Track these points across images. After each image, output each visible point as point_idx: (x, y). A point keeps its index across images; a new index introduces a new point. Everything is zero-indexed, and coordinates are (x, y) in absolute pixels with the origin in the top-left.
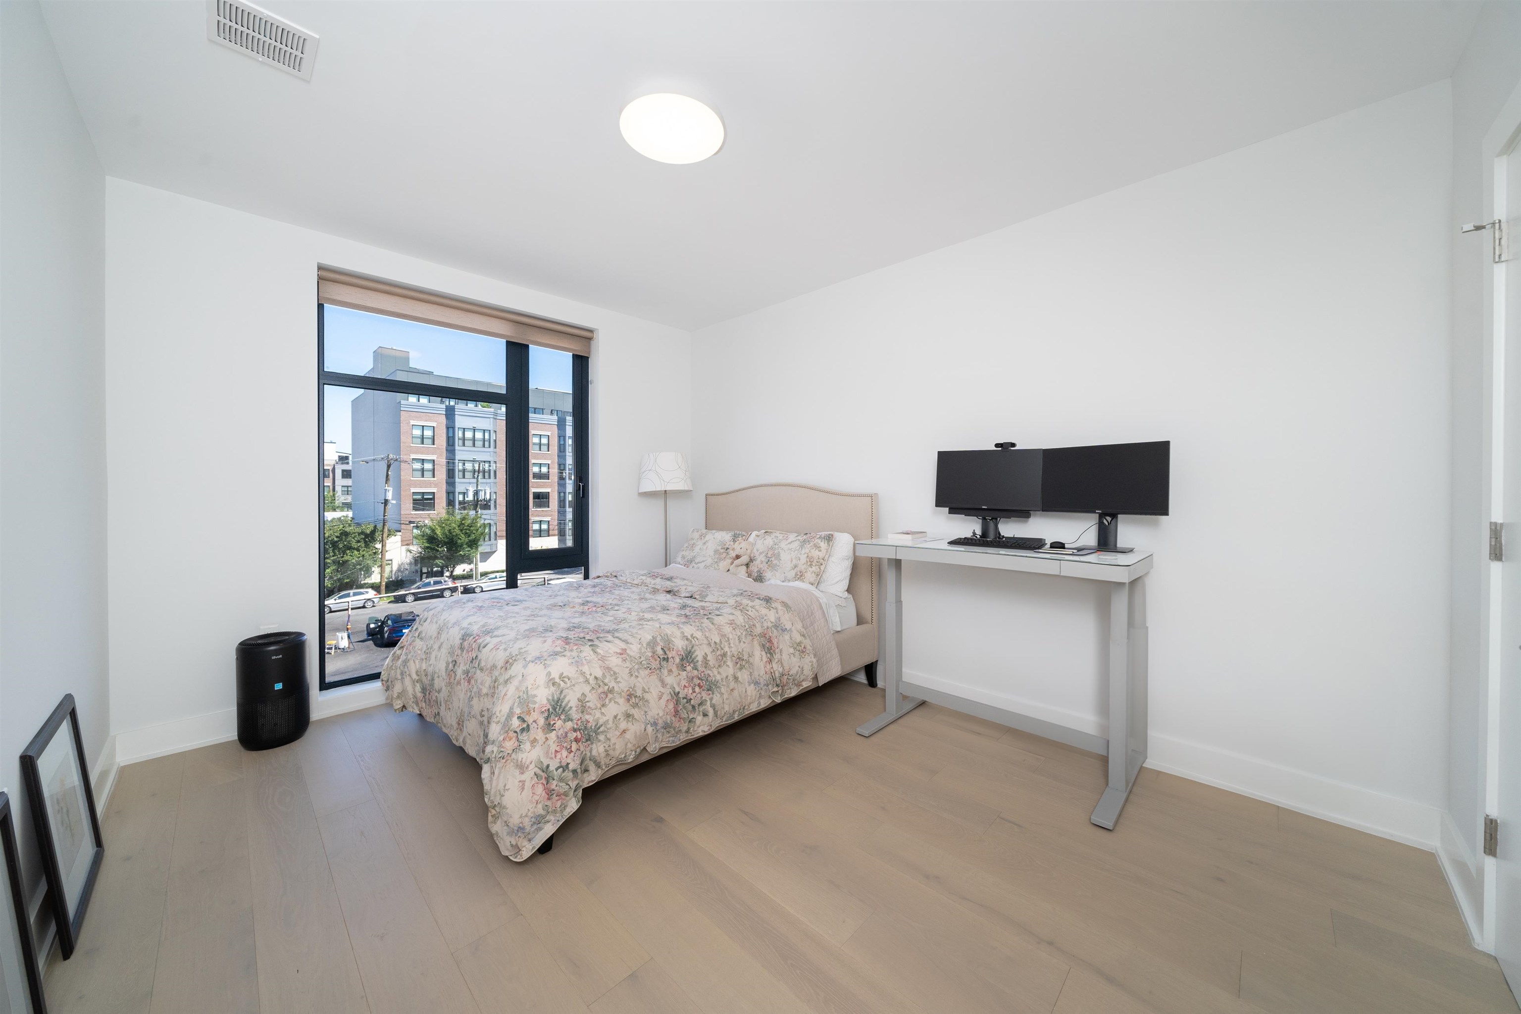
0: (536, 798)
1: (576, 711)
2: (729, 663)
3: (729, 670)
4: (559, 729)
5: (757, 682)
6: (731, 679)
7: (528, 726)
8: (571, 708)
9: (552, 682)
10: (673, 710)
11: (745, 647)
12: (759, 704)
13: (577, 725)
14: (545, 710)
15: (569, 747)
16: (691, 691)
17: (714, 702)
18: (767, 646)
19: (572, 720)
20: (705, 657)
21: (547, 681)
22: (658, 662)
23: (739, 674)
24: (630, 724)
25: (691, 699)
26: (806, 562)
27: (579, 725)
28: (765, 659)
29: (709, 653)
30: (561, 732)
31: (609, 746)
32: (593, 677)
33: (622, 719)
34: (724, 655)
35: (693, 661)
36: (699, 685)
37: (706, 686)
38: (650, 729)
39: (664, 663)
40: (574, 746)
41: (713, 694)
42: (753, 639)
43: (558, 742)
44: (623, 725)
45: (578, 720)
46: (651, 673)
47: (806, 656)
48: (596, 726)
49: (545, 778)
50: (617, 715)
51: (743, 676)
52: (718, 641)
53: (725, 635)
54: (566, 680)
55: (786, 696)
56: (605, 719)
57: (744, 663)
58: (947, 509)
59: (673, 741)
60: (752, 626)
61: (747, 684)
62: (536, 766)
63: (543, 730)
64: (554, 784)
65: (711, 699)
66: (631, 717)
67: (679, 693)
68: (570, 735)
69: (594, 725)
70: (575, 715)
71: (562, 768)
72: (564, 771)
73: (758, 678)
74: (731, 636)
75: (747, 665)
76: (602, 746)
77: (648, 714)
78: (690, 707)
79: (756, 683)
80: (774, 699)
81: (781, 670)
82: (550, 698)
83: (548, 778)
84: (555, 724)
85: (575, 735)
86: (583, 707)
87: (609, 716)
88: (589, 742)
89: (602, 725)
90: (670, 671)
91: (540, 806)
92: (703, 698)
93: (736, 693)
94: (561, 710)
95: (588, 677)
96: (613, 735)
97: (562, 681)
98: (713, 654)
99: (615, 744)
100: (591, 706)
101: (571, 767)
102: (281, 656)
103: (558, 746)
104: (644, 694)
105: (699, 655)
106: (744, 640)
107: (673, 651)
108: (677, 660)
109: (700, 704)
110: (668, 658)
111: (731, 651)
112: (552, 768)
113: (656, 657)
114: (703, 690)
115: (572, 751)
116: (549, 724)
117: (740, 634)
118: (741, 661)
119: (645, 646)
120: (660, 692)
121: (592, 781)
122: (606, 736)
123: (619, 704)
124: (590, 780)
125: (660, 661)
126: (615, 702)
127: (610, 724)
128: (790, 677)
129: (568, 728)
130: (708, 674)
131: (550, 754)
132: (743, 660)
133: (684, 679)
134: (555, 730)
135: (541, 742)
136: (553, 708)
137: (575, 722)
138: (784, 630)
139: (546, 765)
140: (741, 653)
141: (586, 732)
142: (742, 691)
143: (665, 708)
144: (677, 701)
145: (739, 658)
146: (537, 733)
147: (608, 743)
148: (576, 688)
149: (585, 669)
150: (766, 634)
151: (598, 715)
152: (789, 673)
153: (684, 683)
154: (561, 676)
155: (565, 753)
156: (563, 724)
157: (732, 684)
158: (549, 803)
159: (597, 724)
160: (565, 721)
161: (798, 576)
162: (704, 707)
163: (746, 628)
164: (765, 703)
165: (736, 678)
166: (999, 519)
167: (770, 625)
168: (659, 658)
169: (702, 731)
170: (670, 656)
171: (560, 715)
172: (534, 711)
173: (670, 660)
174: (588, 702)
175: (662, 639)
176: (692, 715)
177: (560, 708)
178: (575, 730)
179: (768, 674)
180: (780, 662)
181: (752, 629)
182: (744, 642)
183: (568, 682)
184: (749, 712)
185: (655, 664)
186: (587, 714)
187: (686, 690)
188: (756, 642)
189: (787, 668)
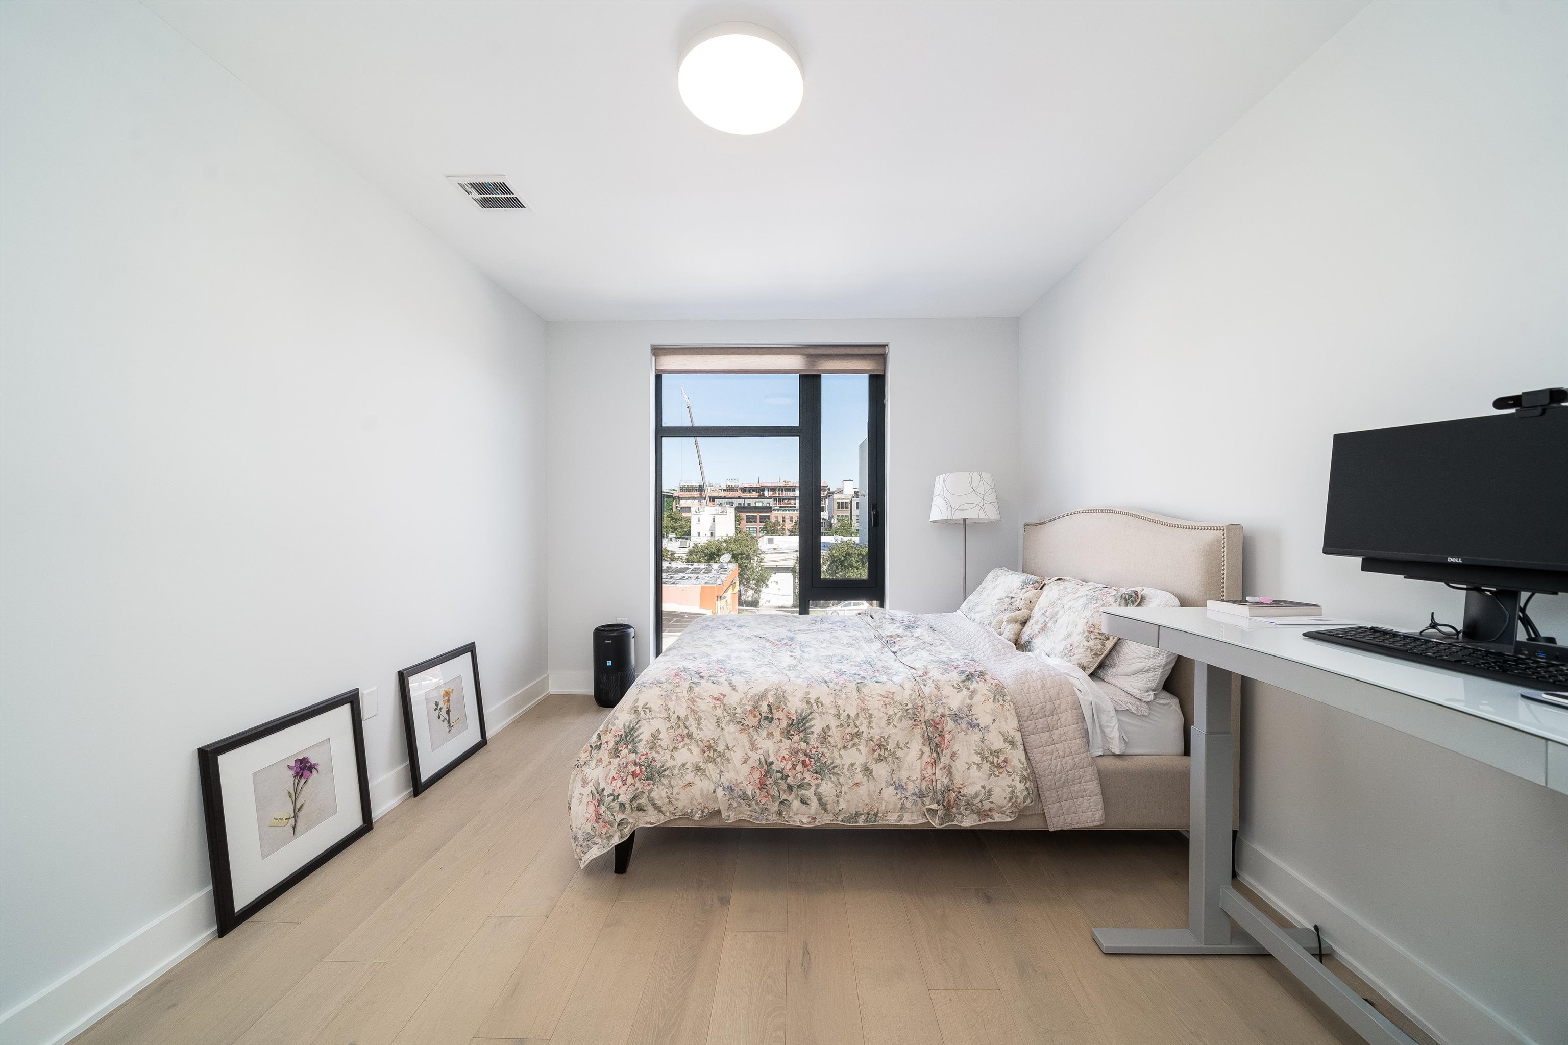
0: (588, 816)
1: (645, 745)
2: (862, 747)
3: (858, 756)
4: (623, 758)
5: (902, 786)
6: (859, 770)
7: (601, 744)
8: (641, 740)
9: (635, 709)
10: (758, 781)
11: (897, 733)
12: (901, 818)
13: (640, 759)
14: (618, 735)
15: (624, 779)
16: (789, 766)
17: (820, 790)
18: (936, 740)
19: (637, 753)
20: (826, 730)
21: (632, 707)
22: (757, 719)
23: (875, 767)
24: (698, 778)
25: (788, 776)
26: (1082, 631)
27: (642, 760)
28: (926, 758)
29: (833, 727)
30: (623, 761)
31: (672, 794)
32: (676, 715)
33: (690, 770)
34: (858, 735)
35: (805, 730)
36: (804, 763)
37: (814, 767)
38: (720, 793)
39: (765, 723)
40: (630, 780)
41: (822, 779)
42: (915, 725)
43: (618, 770)
44: (690, 777)
45: (643, 755)
46: (742, 730)
47: (1004, 775)
48: (661, 767)
49: (598, 799)
50: (686, 763)
51: (881, 770)
52: (853, 715)
53: (868, 709)
54: (647, 711)
55: (955, 823)
56: (674, 763)
57: (886, 754)
58: (1359, 560)
59: (757, 819)
60: (919, 708)
61: (884, 783)
62: (594, 785)
63: (610, 753)
64: (603, 809)
65: (818, 786)
66: (701, 771)
67: (772, 763)
68: (630, 767)
69: (658, 766)
70: (642, 748)
71: (613, 797)
72: (614, 800)
73: (905, 780)
74: (876, 713)
75: (890, 758)
76: (665, 791)
77: (723, 775)
78: (785, 787)
79: (899, 787)
80: (931, 821)
81: (946, 781)
82: (627, 724)
83: (600, 801)
84: (621, 751)
85: (634, 768)
86: (654, 743)
87: (847, 761)
88: (650, 782)
89: (668, 769)
90: (770, 734)
91: (589, 824)
92: (806, 781)
93: (862, 790)
94: (631, 739)
95: (671, 714)
96: (678, 783)
97: (644, 710)
98: (840, 729)
99: (678, 794)
100: (831, 742)
101: (621, 799)
102: (610, 642)
103: (616, 773)
104: (726, 752)
105: (817, 725)
106: (895, 723)
107: (782, 711)
108: (784, 724)
109: (800, 786)
110: (772, 718)
111: (869, 733)
112: (606, 793)
113: (757, 713)
114: (808, 770)
115: (626, 784)
116: (617, 749)
117: (892, 713)
118: (881, 749)
119: (749, 697)
120: (746, 754)
121: (651, 823)
122: (670, 781)
123: (692, 753)
124: (648, 821)
125: (760, 719)
126: (689, 749)
127: (676, 772)
128: (961, 798)
129: (630, 759)
130: (823, 753)
131: (608, 778)
132: (886, 749)
133: (786, 749)
134: (619, 757)
135: (604, 764)
136: (625, 735)
137: (639, 755)
138: (972, 725)
139: (602, 787)
140: (886, 740)
141: (649, 770)
142: (874, 791)
143: (749, 775)
144: (767, 772)
145: (880, 746)
146: (604, 754)
147: (671, 789)
148: (654, 722)
149: (671, 705)
150: (938, 724)
151: (668, 754)
152: (961, 790)
153: (784, 753)
154: (645, 707)
155: (620, 783)
156: (628, 754)
157: (859, 777)
158: (596, 825)
159: (663, 766)
160: (630, 751)
161: (1066, 651)
162: (803, 792)
163: (906, 708)
164: (911, 819)
165: (867, 770)
166: (1524, 595)
167: (947, 712)
168: (761, 715)
169: (800, 821)
170: (776, 717)
171: (629, 744)
172: (610, 733)
173: (774, 721)
174: (660, 739)
175: (776, 695)
176: (785, 796)
177: (631, 737)
178: (636, 764)
179: (926, 781)
180: (949, 770)
181: (918, 712)
182: (895, 726)
183: (648, 713)
184: (884, 823)
185: (752, 721)
186: (656, 752)
187: (784, 763)
188: (918, 731)
189: (958, 781)
